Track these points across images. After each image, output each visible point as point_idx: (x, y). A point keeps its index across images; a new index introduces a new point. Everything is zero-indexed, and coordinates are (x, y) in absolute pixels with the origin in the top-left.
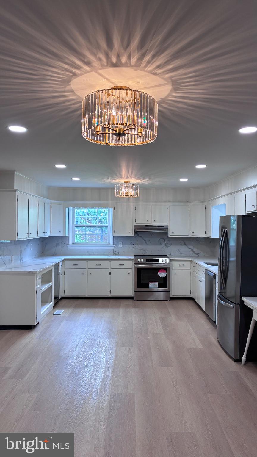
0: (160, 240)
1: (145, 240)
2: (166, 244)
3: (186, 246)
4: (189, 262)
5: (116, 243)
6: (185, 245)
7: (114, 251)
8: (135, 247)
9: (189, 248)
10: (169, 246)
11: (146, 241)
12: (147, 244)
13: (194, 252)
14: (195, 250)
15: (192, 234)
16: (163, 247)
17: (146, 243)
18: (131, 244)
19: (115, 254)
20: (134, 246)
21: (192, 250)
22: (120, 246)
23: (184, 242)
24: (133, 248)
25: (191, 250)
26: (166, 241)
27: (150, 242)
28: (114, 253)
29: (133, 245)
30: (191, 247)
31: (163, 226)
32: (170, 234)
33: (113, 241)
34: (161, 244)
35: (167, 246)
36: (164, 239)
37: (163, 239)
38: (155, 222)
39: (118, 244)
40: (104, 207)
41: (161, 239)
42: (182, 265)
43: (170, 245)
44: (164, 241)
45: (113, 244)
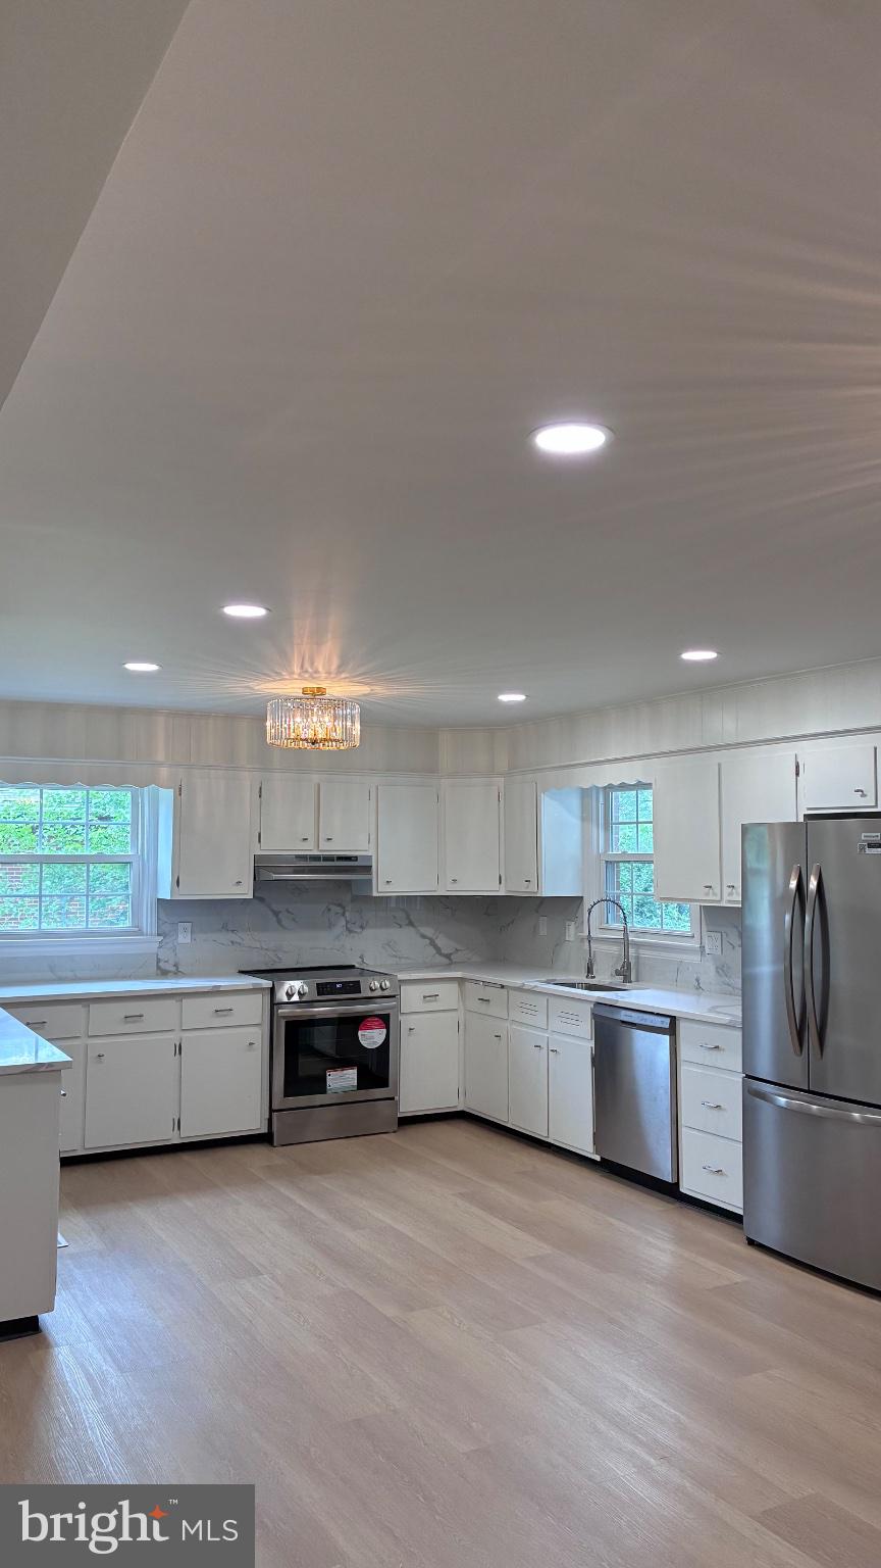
0: (329, 910)
1: (276, 914)
2: (347, 922)
3: (411, 928)
4: (455, 986)
5: (166, 928)
6: (411, 924)
7: (158, 960)
8: (240, 941)
9: (424, 936)
10: (359, 930)
11: (280, 915)
12: (282, 926)
13: (438, 950)
14: (441, 942)
15: (451, 887)
16: (338, 937)
17: (279, 922)
18: (225, 928)
19: (163, 974)
20: (234, 937)
21: (433, 943)
22: (184, 938)
23: (408, 917)
24: (232, 942)
25: (428, 941)
26: (347, 914)
27: (294, 920)
28: (158, 968)
29: (231, 934)
30: (429, 931)
31: (356, 858)
32: (380, 889)
33: (155, 919)
34: (331, 926)
35: (350, 931)
36: (344, 908)
37: (340, 905)
38: (330, 843)
39: (176, 931)
40: (119, 782)
41: (333, 907)
42: (433, 998)
43: (362, 927)
44: (343, 914)
45: (155, 931)
